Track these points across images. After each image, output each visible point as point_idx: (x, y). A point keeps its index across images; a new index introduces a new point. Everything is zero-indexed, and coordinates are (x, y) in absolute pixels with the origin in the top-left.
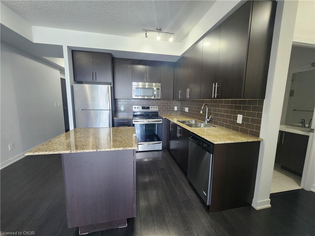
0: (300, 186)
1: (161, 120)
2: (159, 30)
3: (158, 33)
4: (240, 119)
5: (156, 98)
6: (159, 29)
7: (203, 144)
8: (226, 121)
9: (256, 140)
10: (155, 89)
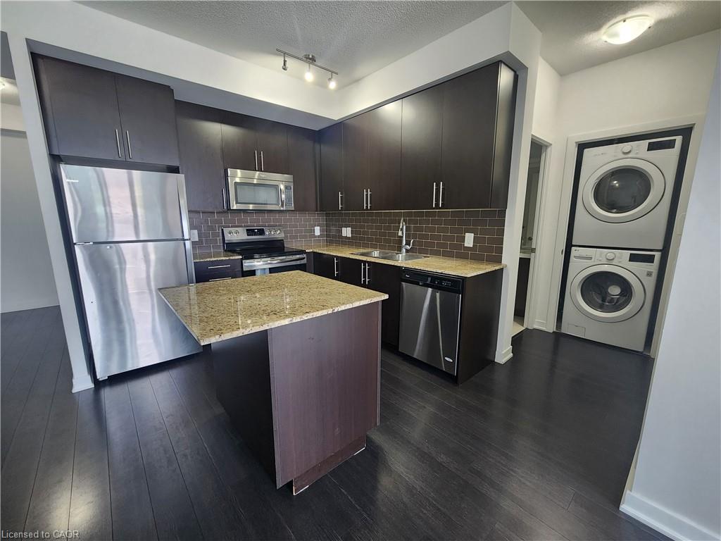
0: (523, 325)
1: (305, 256)
2: (311, 60)
3: (308, 65)
4: (469, 240)
5: (284, 208)
6: (311, 57)
7: (440, 283)
8: (444, 246)
9: (497, 268)
10: (282, 187)
